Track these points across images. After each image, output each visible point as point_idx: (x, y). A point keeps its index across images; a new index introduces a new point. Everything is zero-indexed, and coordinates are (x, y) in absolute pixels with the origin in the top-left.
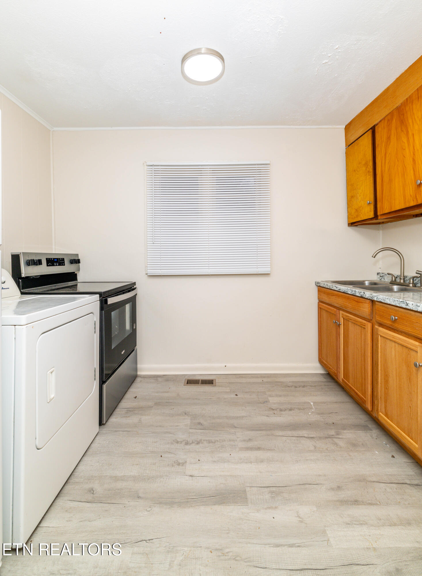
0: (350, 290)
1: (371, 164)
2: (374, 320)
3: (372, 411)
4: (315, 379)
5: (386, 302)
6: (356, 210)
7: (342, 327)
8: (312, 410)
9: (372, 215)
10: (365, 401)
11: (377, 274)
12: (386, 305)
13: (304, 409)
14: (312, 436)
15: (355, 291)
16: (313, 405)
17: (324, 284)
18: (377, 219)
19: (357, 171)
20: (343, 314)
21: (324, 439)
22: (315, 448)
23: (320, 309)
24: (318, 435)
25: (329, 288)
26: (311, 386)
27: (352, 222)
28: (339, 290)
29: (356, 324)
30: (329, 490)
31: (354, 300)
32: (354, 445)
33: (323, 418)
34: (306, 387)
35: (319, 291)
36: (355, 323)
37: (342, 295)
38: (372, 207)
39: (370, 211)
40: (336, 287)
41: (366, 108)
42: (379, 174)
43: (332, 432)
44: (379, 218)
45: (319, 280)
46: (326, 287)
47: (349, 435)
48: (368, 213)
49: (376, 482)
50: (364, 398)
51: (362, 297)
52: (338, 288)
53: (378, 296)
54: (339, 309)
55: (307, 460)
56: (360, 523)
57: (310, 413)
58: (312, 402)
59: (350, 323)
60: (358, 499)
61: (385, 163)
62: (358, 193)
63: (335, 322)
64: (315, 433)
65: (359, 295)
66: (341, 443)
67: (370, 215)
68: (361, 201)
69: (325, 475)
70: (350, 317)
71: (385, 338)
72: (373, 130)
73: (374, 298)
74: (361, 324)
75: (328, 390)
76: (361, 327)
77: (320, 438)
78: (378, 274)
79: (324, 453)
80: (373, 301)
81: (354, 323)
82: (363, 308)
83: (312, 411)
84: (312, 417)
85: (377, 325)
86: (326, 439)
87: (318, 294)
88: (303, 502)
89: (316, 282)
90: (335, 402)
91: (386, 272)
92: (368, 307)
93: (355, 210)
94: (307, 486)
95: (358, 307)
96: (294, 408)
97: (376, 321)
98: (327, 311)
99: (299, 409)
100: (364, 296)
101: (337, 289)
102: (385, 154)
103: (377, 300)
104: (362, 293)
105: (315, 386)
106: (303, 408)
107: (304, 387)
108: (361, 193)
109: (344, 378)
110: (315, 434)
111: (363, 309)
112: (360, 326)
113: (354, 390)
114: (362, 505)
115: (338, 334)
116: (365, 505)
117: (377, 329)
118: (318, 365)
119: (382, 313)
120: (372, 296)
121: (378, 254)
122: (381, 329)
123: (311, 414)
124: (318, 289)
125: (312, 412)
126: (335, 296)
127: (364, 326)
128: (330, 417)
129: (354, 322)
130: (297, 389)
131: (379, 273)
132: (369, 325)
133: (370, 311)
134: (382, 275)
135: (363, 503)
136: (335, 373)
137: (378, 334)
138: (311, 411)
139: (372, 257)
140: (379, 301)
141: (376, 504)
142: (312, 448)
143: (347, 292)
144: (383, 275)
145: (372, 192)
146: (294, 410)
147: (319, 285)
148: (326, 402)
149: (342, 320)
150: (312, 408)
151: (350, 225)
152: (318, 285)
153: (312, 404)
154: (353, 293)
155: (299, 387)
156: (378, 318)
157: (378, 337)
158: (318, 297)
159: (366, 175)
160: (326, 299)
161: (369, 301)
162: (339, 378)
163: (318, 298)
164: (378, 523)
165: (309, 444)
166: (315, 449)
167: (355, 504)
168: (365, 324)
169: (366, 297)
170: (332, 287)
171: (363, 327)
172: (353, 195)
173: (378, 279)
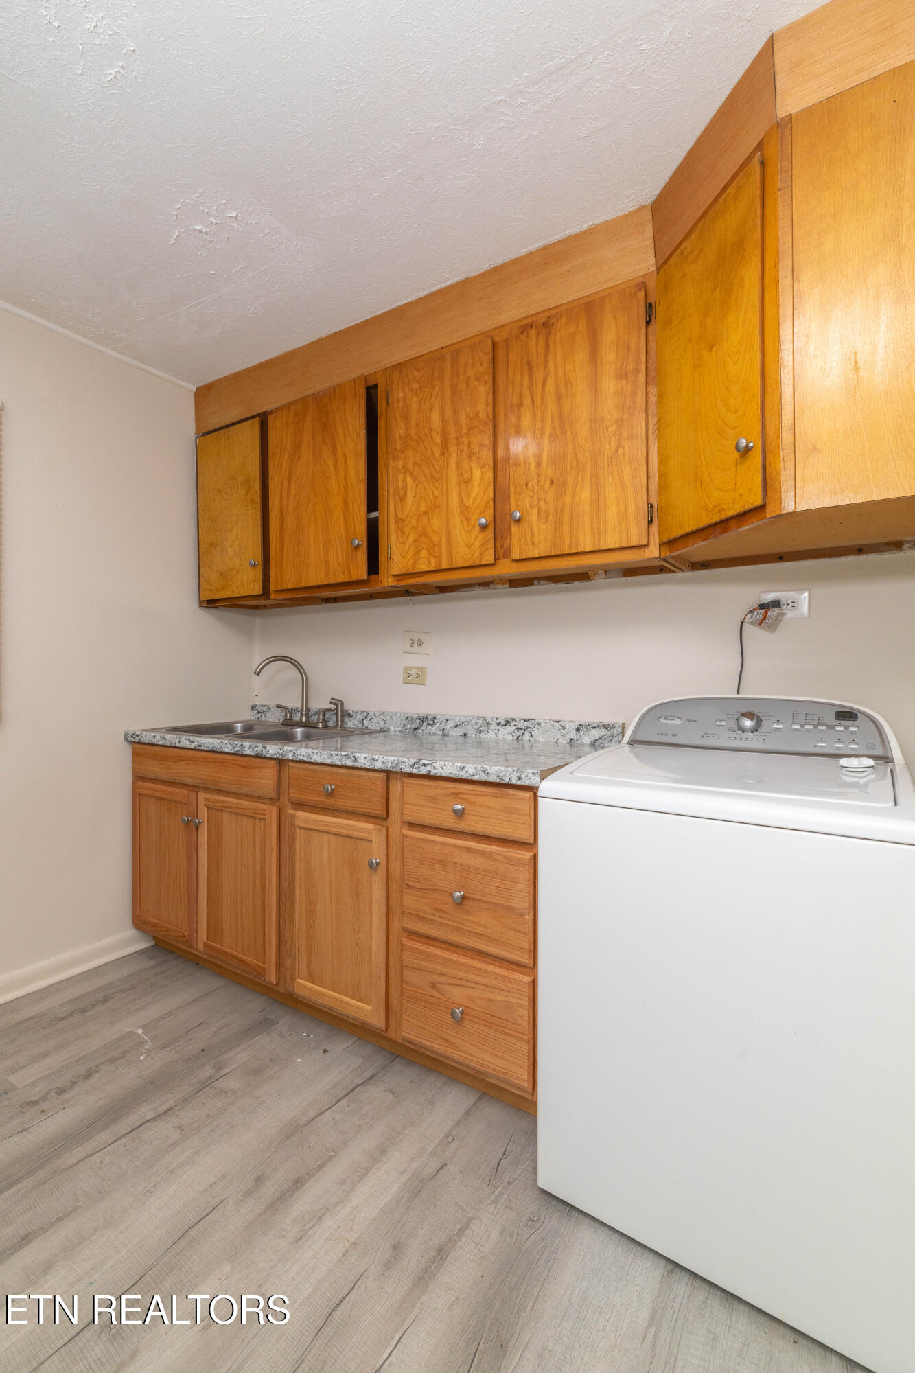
0: (228, 745)
1: (257, 486)
2: (284, 800)
3: (278, 984)
4: (126, 971)
5: (313, 761)
6: (221, 574)
7: (204, 830)
8: (146, 1047)
9: (257, 589)
10: (264, 970)
11: (250, 708)
12: (311, 767)
13: (123, 1055)
14: (165, 1107)
15: (242, 745)
16: (143, 1035)
17: (155, 737)
18: (269, 598)
19: (226, 493)
20: (206, 799)
21: (195, 1096)
22: (183, 1130)
23: (138, 798)
24: (179, 1096)
25: (168, 744)
26: (123, 991)
27: (209, 599)
28: (197, 748)
29: (242, 815)
30: (242, 1200)
31: (238, 765)
32: (256, 1072)
33: (178, 1052)
34: (112, 998)
35: (135, 754)
36: (239, 813)
37: (205, 758)
38: (259, 573)
39: (254, 581)
40: (189, 740)
41: (248, 371)
42: (275, 509)
43: (208, 1071)
44: (273, 596)
45: (136, 728)
46: (160, 743)
47: (240, 1056)
48: (249, 584)
49: (316, 1117)
50: (261, 964)
51: (258, 756)
52: (196, 744)
53: (296, 750)
54: (196, 788)
55: (172, 1172)
56: (317, 1218)
57: (142, 1058)
58: (138, 1028)
59: (226, 816)
60: (299, 1176)
61: (289, 491)
62: (226, 540)
63: (188, 819)
64: (168, 1096)
65: (250, 753)
66: (232, 1084)
67: (254, 589)
68: (233, 558)
69: (223, 1177)
70: (229, 802)
71: (309, 829)
72: (263, 420)
73: (287, 756)
74: (254, 813)
75: (167, 982)
76: (256, 818)
77: (185, 1100)
78: (253, 708)
79: (204, 1130)
80: (281, 762)
81: (237, 814)
82: (259, 779)
83: (146, 1049)
84: (150, 1063)
85: (290, 809)
86: (197, 1094)
87: (133, 761)
88: (197, 1276)
89: (126, 734)
90: (192, 1002)
91: (273, 704)
92: (272, 774)
93: (219, 574)
94: (193, 1232)
95: (248, 778)
96: (97, 1066)
97: (289, 800)
98: (158, 799)
99: (112, 1061)
100: (264, 754)
101: (192, 746)
102: (290, 477)
103: (295, 759)
104: (259, 749)
105: (133, 987)
106: (120, 1053)
107: (105, 1000)
108: (234, 541)
109: (207, 939)
110: (170, 1100)
111: (259, 781)
112: (252, 817)
113: (235, 957)
114: (310, 1179)
115: (193, 847)
116: (314, 1175)
117: (292, 816)
118: (131, 932)
119: (303, 783)
120: (282, 751)
121: (267, 666)
122: (300, 814)
123: (146, 1058)
124: (133, 748)
125: (148, 1052)
126: (186, 762)
127: (261, 816)
128: (190, 1040)
129: (236, 811)
130: (88, 1014)
131: (256, 706)
132: (273, 811)
133: (275, 783)
134: (260, 709)
135: (311, 1174)
136: (184, 937)
137: (293, 826)
138: (144, 1051)
139: (255, 673)
140: (298, 759)
141: (331, 1158)
142: (176, 1135)
143: (221, 750)
144: (264, 708)
145: (260, 543)
146: (97, 1072)
147: (137, 739)
148: (172, 1011)
149: (203, 814)
150: (143, 1042)
151: (205, 604)
152: (133, 740)
153: (140, 1031)
154: (236, 750)
155: (94, 1005)
156: (295, 795)
157: (295, 830)
158: (133, 767)
159: (246, 506)
160: (155, 769)
161: (273, 762)
162: (194, 945)
163: (133, 773)
164: (344, 1191)
165: (165, 1130)
166: (183, 1133)
167: (297, 1188)
168: (265, 810)
169: (268, 756)
170: (179, 742)
171: (258, 817)
172: (213, 541)
173: (254, 718)
